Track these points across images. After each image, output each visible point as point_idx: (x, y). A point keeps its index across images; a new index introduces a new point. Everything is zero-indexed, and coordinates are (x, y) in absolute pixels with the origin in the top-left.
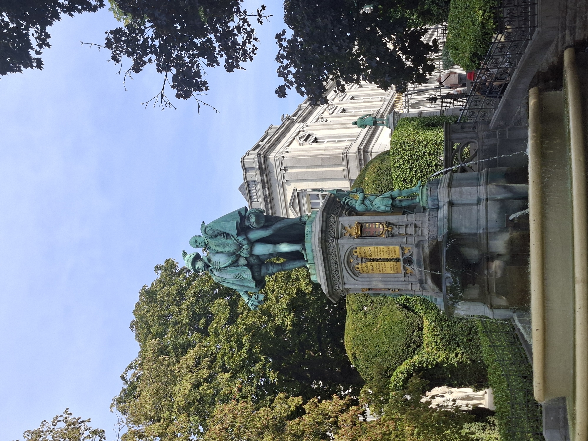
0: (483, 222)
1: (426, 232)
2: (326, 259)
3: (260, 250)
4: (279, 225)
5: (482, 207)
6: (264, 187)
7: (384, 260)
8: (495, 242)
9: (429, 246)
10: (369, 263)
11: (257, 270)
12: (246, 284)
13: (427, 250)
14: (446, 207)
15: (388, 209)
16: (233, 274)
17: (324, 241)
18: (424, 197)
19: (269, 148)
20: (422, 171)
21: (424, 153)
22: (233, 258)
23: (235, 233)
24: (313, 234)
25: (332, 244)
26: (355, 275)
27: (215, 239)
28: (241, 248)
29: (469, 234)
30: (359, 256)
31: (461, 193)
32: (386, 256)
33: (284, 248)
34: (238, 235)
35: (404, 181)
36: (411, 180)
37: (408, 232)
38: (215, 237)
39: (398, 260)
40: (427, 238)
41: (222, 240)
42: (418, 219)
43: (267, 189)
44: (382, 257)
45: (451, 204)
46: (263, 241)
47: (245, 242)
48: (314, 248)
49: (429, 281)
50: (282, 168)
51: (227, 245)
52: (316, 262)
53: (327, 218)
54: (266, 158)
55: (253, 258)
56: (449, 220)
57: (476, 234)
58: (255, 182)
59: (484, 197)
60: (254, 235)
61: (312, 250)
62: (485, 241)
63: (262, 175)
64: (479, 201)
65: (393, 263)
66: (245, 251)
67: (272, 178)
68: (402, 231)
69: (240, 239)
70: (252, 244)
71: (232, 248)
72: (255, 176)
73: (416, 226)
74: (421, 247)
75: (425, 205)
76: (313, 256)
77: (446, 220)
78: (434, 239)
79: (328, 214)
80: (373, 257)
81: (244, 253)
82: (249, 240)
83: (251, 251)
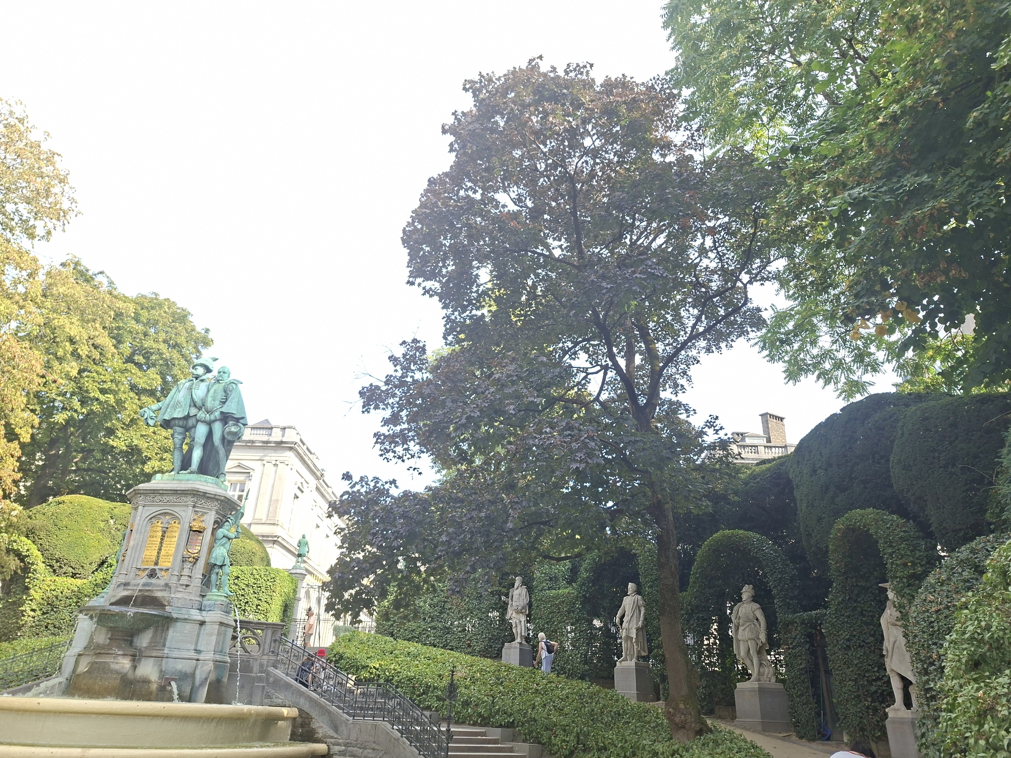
1: (179, 595)
2: (175, 492)
3: (201, 431)
4: (222, 451)
5: (192, 654)
6: (263, 442)
7: (160, 549)
8: (151, 665)
9: (163, 597)
10: (160, 534)
11: (181, 423)
12: (168, 410)
13: (159, 594)
14: (200, 618)
15: (212, 561)
16: (182, 399)
17: (195, 494)
18: (216, 598)
19: (299, 453)
20: (243, 595)
21: (260, 600)
22: (199, 403)
23: (224, 410)
24: (205, 484)
25: (190, 500)
27: (223, 390)
28: (208, 413)
29: (165, 639)
31: (211, 634)
32: (163, 552)
33: (197, 455)
34: (222, 413)
35: (237, 578)
36: (236, 585)
37: (183, 578)
38: (225, 391)
39: (156, 564)
40: (172, 595)
41: (221, 395)
43: (261, 444)
44: (163, 548)
45: (202, 623)
46: (210, 435)
47: (212, 417)
48: (190, 482)
49: (126, 593)
50: (278, 463)
52: (175, 482)
53: (217, 500)
54: (291, 449)
55: (194, 422)
56: (186, 620)
57: (164, 645)
58: (270, 435)
59: (202, 657)
60: (217, 428)
61: (188, 480)
62: (154, 655)
63: (276, 442)
64: (198, 651)
65: (154, 558)
67: (270, 451)
68: (186, 572)
69: (217, 414)
70: (210, 424)
71: (209, 404)
72: (276, 436)
73: (187, 586)
74: (164, 588)
75: (207, 597)
76: (181, 480)
78: (169, 602)
79: (222, 501)
80: (166, 539)
81: (202, 415)
82: (214, 421)
83: (203, 422)
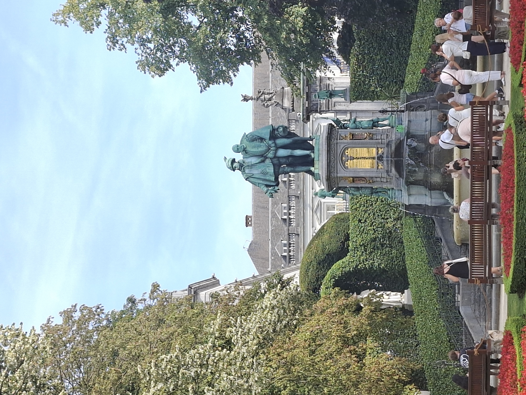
0: (428, 128)
1: (393, 137)
3: (282, 153)
5: (428, 122)
7: (364, 158)
9: (395, 143)
11: (277, 168)
12: (268, 178)
13: (393, 148)
14: (407, 122)
16: (260, 170)
18: (394, 119)
26: (345, 168)
27: (253, 143)
28: (270, 149)
30: (349, 156)
31: (416, 115)
32: (367, 156)
33: (299, 152)
34: (270, 139)
37: (382, 138)
38: (253, 141)
39: (374, 158)
40: (394, 139)
41: (257, 143)
44: (364, 156)
45: (409, 121)
47: (273, 145)
49: (393, 169)
51: (261, 146)
55: (276, 159)
56: (408, 127)
59: (429, 118)
60: (280, 141)
61: (319, 151)
64: (427, 120)
65: (370, 161)
66: (272, 152)
68: (379, 137)
69: (270, 142)
70: (278, 148)
71: (262, 150)
73: (387, 135)
74: (390, 146)
76: (319, 155)
77: (406, 128)
78: (398, 139)
80: (358, 156)
81: (270, 155)
82: (276, 144)
83: (276, 153)
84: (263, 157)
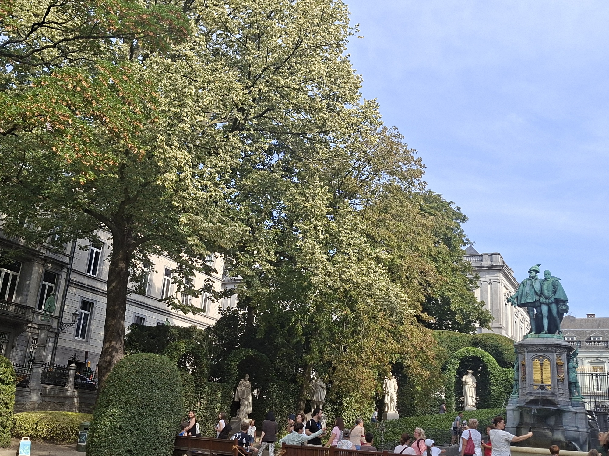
3: (545, 309)
9: (554, 400)
10: (540, 367)
11: (532, 305)
12: (523, 298)
13: (551, 398)
14: (574, 411)
16: (529, 292)
22: (539, 293)
23: (557, 297)
24: (557, 339)
25: (554, 349)
26: (533, 359)
27: (551, 286)
28: (547, 299)
30: (543, 362)
31: (582, 419)
34: (555, 299)
37: (559, 390)
38: (553, 286)
39: (542, 382)
40: (558, 399)
42: (566, 395)
44: (543, 374)
46: (550, 311)
47: (550, 301)
48: (549, 339)
50: (491, 281)
51: (549, 292)
52: (540, 339)
54: (500, 271)
55: (539, 304)
57: (562, 424)
58: (481, 261)
60: (554, 307)
61: (546, 338)
63: (487, 267)
65: (540, 379)
67: (484, 273)
68: (560, 387)
69: (552, 299)
70: (549, 305)
71: (546, 293)
72: (486, 262)
73: (563, 394)
74: (552, 395)
77: (569, 410)
78: (558, 403)
80: (543, 369)
81: (542, 300)
82: (551, 303)
83: (544, 304)
84: (541, 294)
